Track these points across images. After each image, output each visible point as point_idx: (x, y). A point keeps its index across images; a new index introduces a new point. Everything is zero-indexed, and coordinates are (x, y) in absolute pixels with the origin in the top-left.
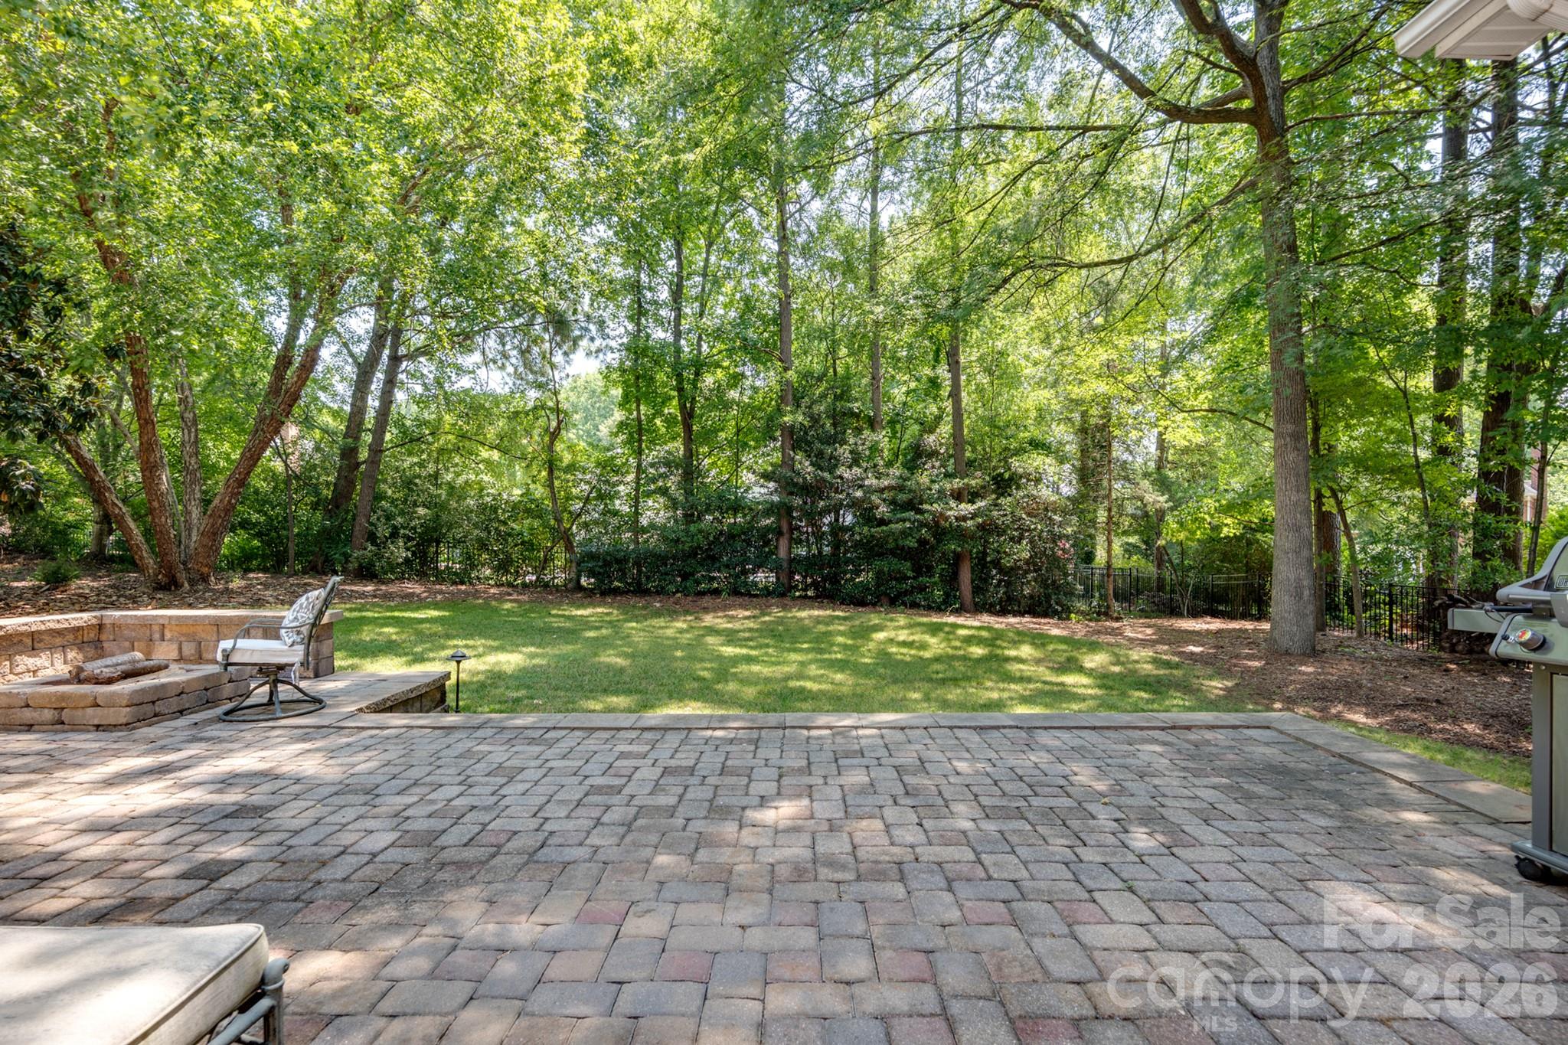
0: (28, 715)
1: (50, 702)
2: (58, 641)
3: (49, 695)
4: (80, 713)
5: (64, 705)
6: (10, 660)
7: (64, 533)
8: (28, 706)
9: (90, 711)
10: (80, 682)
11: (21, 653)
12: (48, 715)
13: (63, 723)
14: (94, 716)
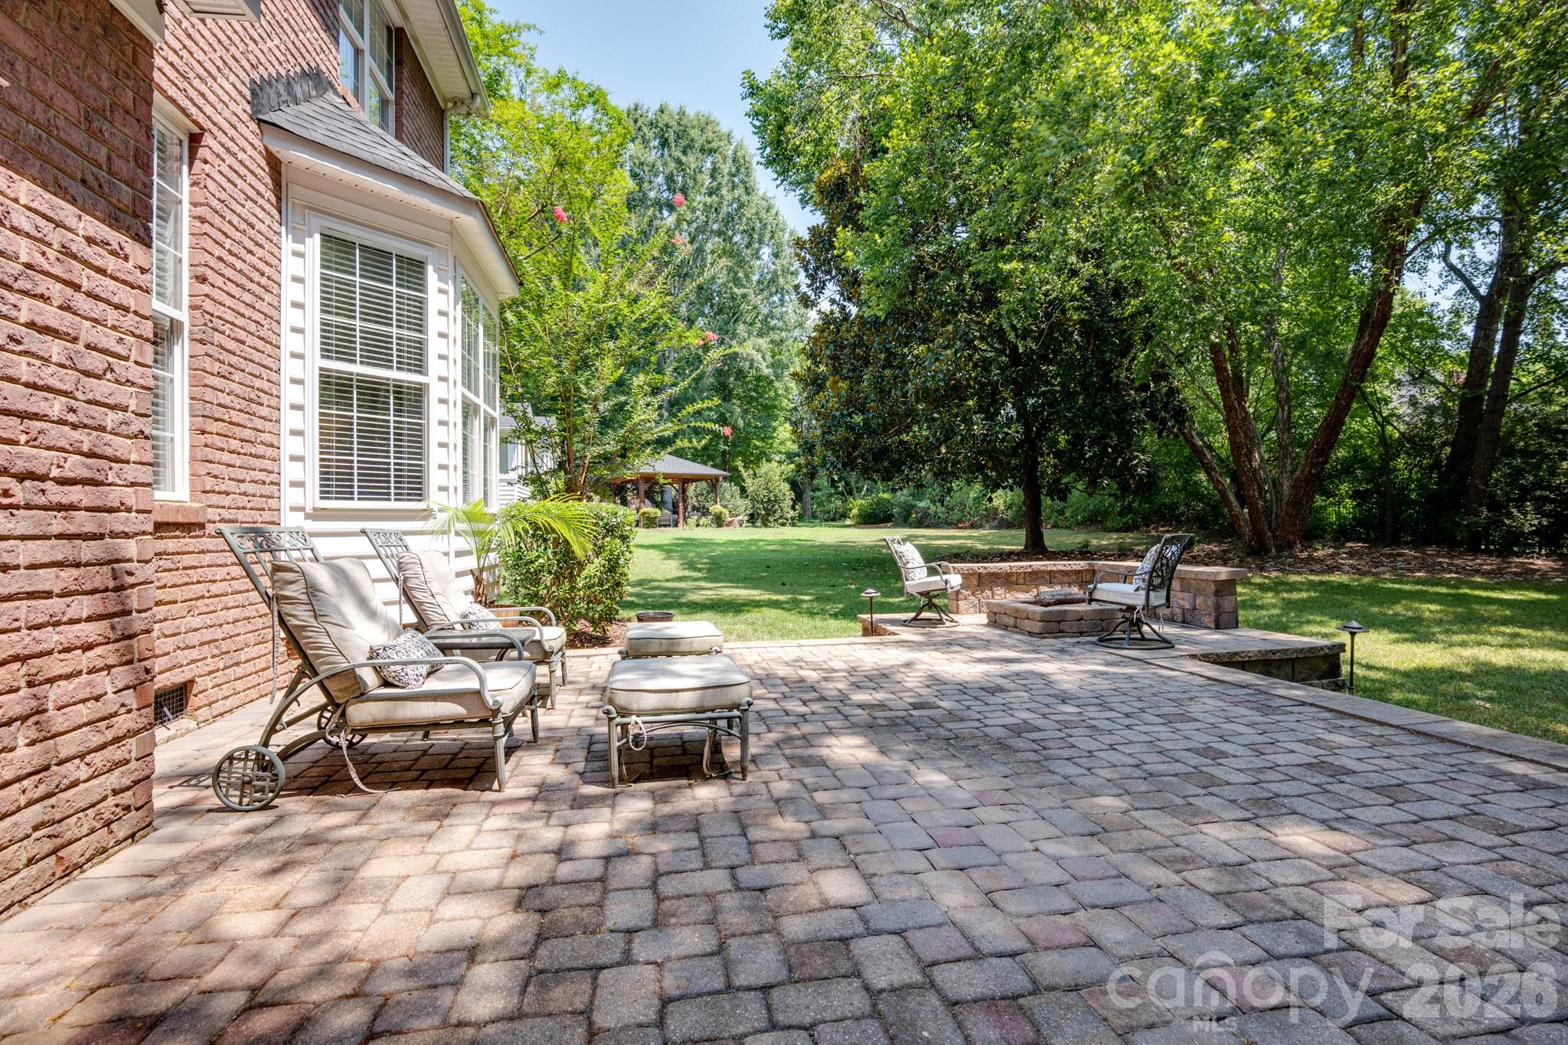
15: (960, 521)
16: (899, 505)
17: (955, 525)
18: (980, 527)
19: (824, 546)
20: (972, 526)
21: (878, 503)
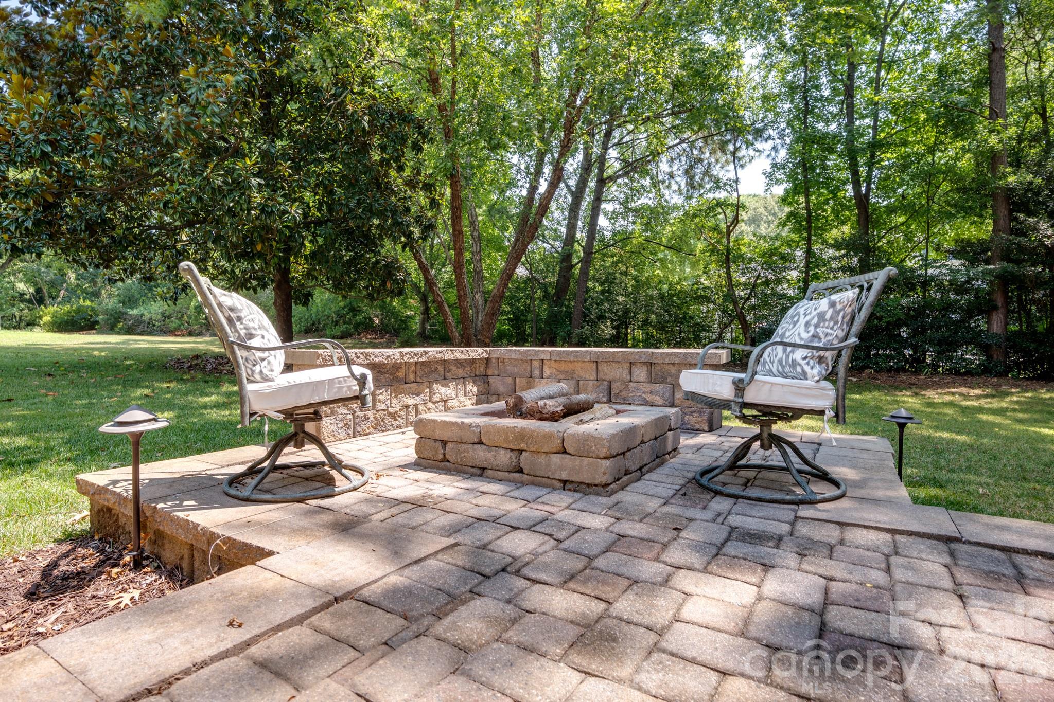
0: (481, 455)
1: (507, 440)
2: (460, 372)
3: (507, 430)
4: (542, 459)
5: (523, 446)
6: (429, 387)
7: (405, 322)
8: (480, 443)
9: (556, 458)
10: (522, 416)
11: (437, 381)
12: (504, 458)
13: (521, 471)
14: (563, 467)
15: (177, 329)
16: (106, 312)
17: (172, 333)
18: (200, 334)
19: (66, 349)
20: (191, 334)
21: (78, 310)
